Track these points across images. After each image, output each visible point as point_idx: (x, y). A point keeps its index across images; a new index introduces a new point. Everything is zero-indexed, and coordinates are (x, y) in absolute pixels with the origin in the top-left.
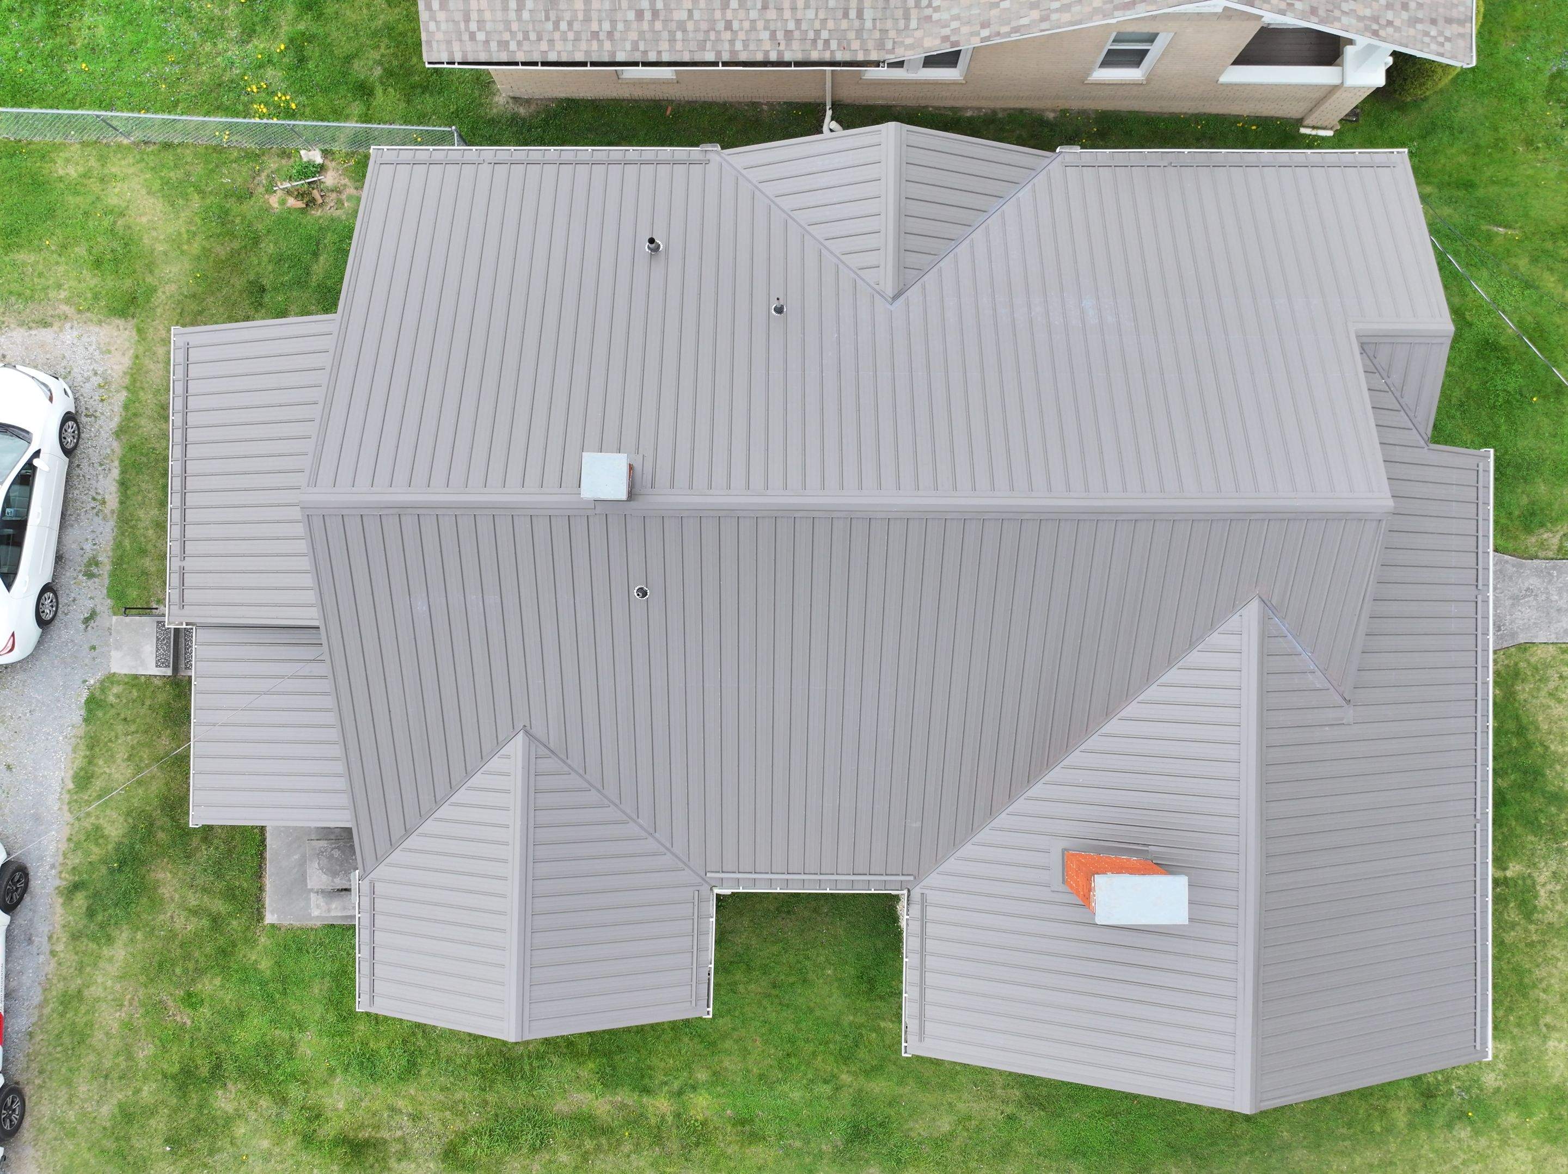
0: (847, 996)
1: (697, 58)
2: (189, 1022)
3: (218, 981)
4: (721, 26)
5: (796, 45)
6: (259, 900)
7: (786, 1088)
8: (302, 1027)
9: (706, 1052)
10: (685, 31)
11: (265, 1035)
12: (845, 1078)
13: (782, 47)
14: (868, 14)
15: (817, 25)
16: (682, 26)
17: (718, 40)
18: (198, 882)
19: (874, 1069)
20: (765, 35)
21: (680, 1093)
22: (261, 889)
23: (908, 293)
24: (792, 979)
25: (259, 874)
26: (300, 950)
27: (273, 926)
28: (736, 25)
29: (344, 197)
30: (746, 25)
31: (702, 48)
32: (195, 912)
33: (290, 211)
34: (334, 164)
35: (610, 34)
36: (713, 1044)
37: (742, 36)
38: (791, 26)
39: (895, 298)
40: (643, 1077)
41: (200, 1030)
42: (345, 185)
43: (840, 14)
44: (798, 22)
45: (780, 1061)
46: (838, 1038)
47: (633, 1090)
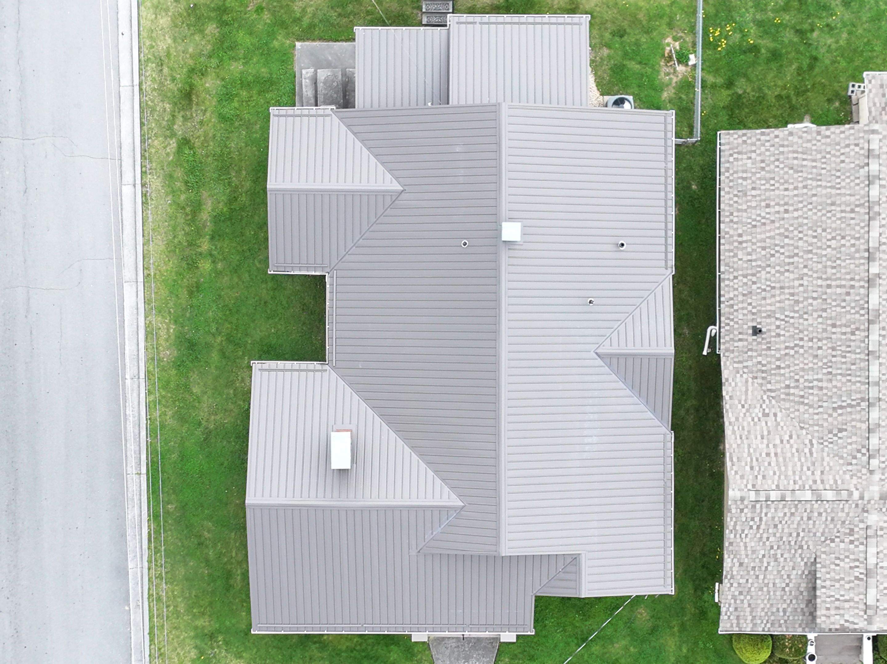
0: (261, 339)
1: (721, 262)
2: (249, 9)
3: (268, 21)
4: (736, 274)
5: (727, 309)
6: (308, 39)
7: (214, 308)
8: (244, 64)
9: (231, 267)
10: (733, 257)
11: (241, 45)
12: (219, 339)
13: (726, 303)
14: (740, 344)
15: (735, 320)
16: (736, 255)
17: (730, 273)
18: (319, 12)
19: (224, 353)
20: (731, 295)
21: (211, 255)
22: (314, 40)
23: (599, 359)
24: (269, 312)
25: (321, 39)
26: (283, 61)
27: (295, 46)
28: (735, 281)
29: (672, 76)
30: (736, 286)
31: (727, 265)
32: (304, 10)
33: (664, 49)
34: (689, 70)
35: (732, 221)
36: (236, 272)
37: (731, 284)
38: (736, 307)
39: (597, 353)
40: (219, 236)
41: (245, 14)
42: (677, 76)
43: (740, 330)
44: (737, 311)
45: (227, 306)
46: (239, 335)
47: (213, 231)
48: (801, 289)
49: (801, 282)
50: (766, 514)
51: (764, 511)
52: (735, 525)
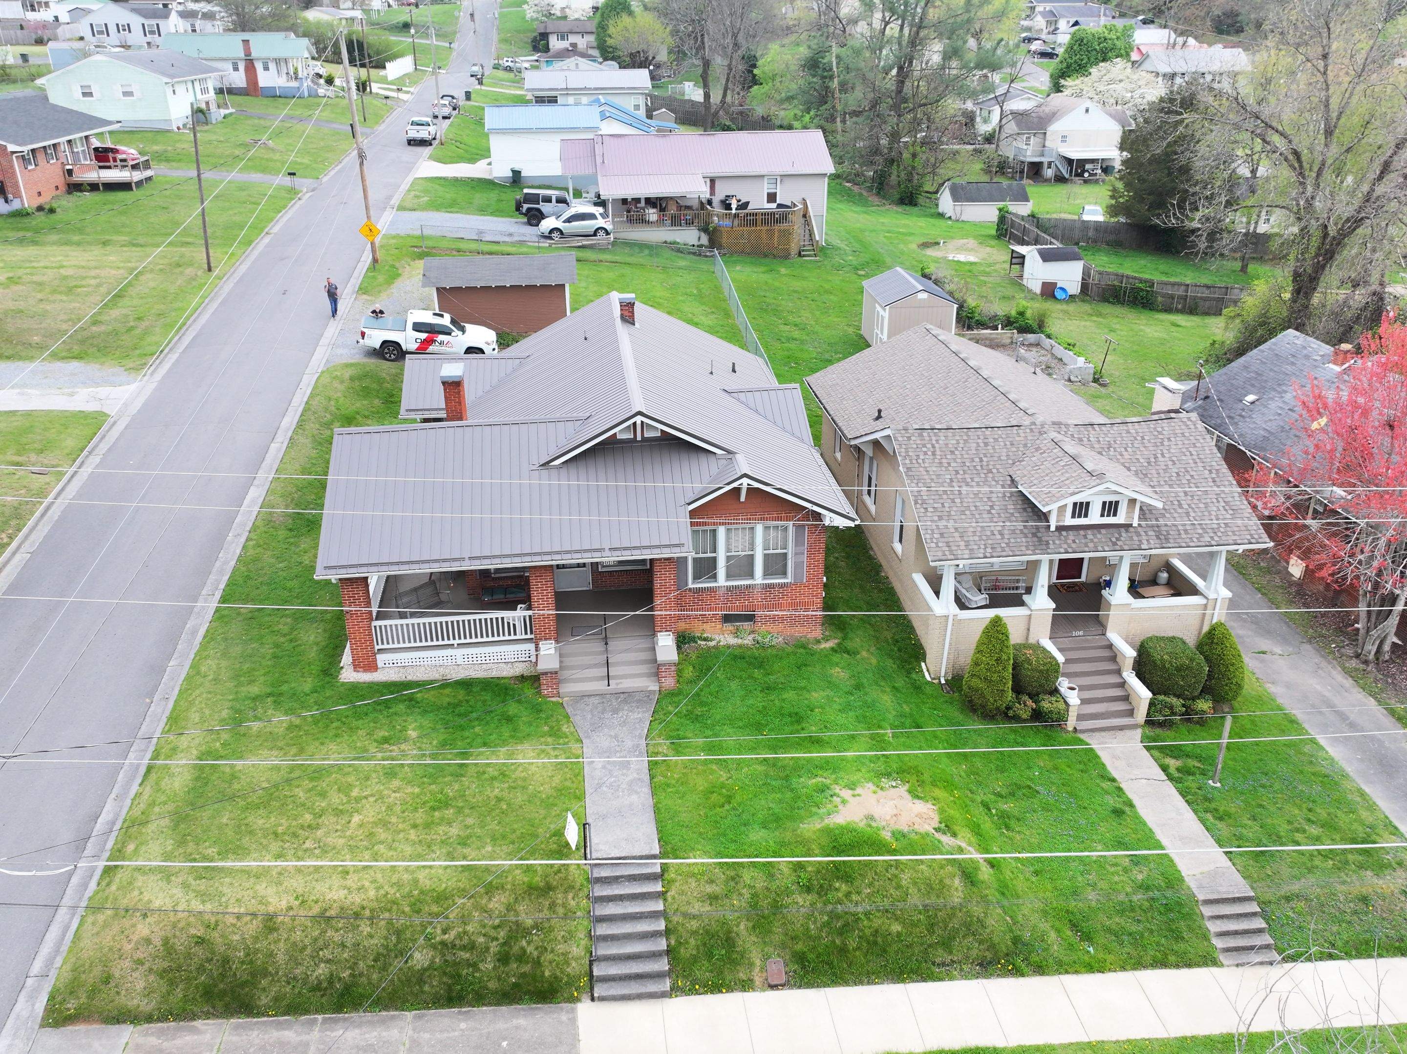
48: (906, 390)
50: (937, 441)
51: (934, 438)
52: (907, 452)
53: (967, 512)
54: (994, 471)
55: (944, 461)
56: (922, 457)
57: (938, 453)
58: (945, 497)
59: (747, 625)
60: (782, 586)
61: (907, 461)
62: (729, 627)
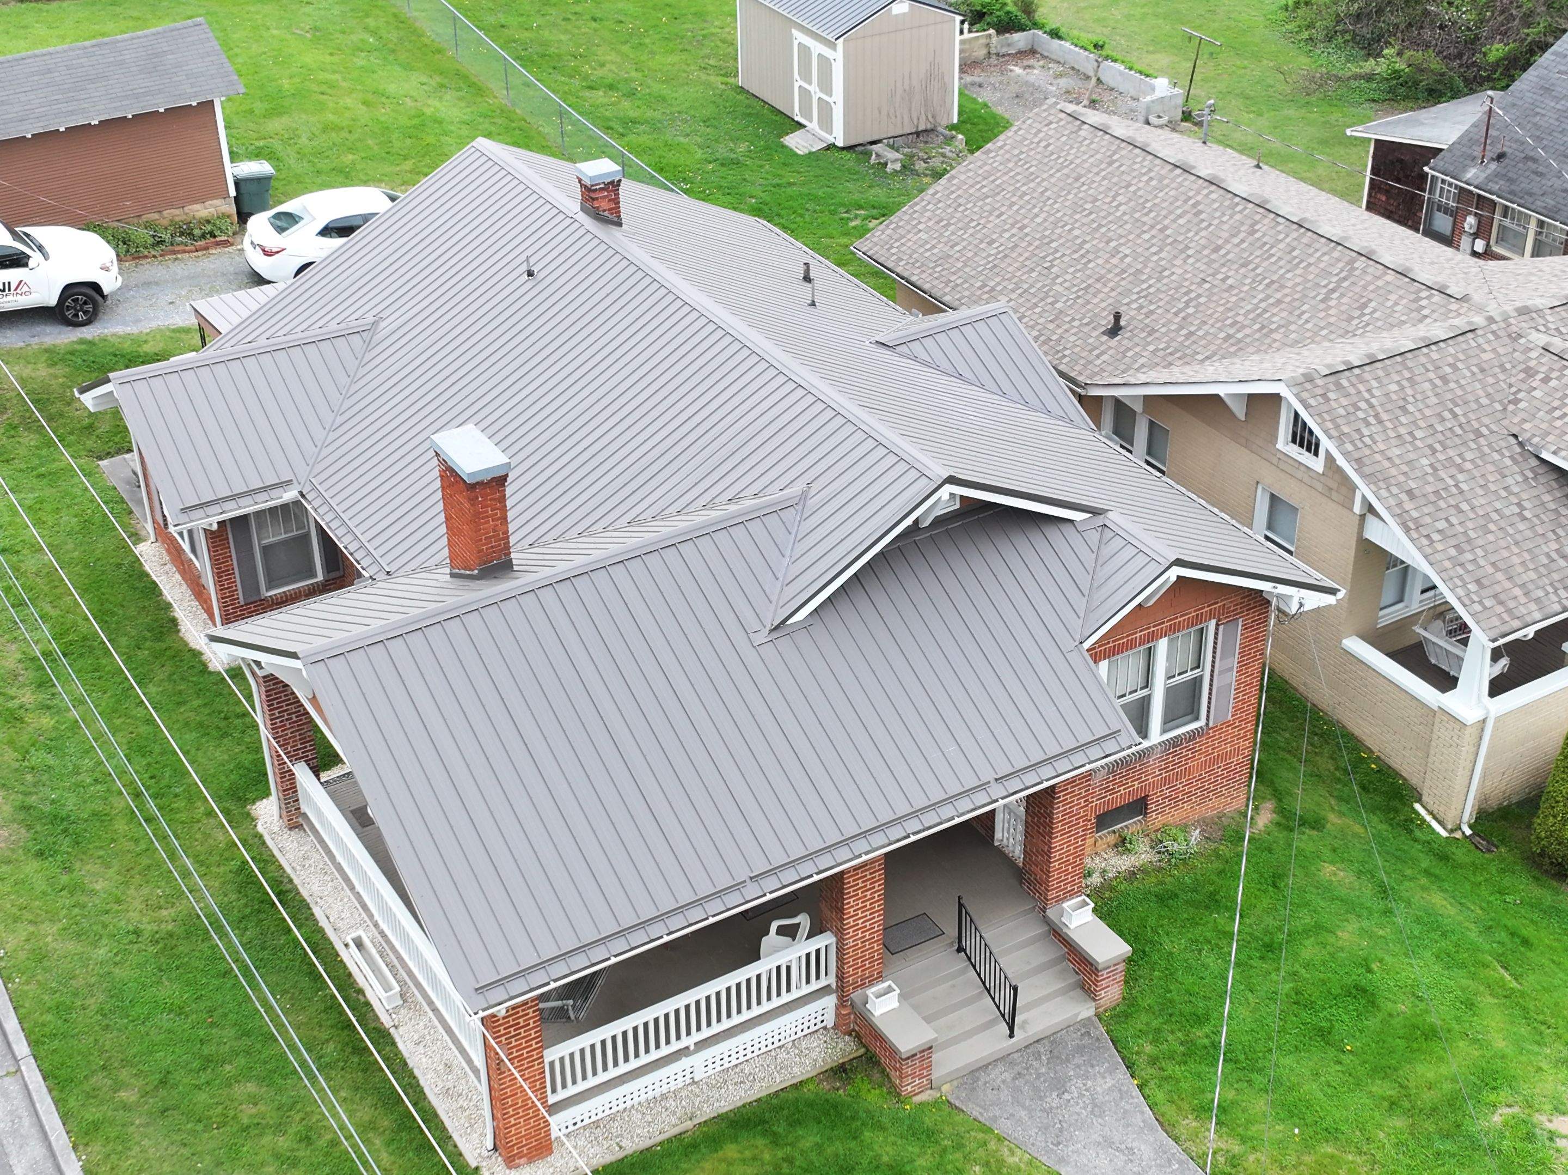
43: (1089, 348)
48: (1128, 260)
49: (1121, 255)
50: (1369, 392)
51: (1362, 388)
52: (1337, 427)
53: (1492, 527)
54: (1484, 431)
55: (1402, 431)
56: (1366, 432)
57: (1384, 416)
58: (1442, 504)
59: (1131, 825)
60: (1192, 736)
61: (1349, 447)
62: (1108, 837)
